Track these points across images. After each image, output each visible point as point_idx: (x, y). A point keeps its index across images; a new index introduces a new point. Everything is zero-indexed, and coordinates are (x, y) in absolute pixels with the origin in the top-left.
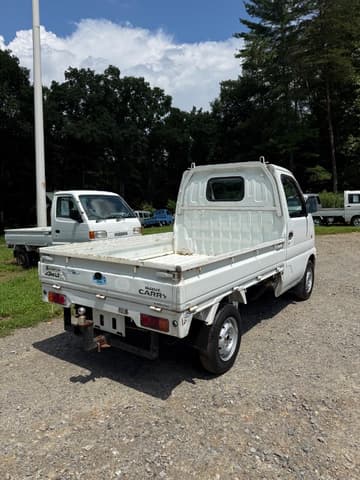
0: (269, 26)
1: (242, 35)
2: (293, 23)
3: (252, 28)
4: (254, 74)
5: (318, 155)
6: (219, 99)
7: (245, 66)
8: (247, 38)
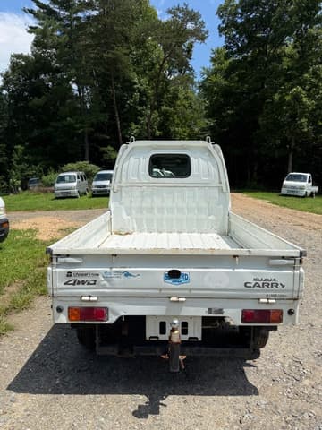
0: (58, 10)
1: (31, 12)
2: (80, 14)
3: (40, 7)
4: (43, 52)
5: (108, 137)
6: (10, 71)
7: (36, 44)
8: (36, 16)
